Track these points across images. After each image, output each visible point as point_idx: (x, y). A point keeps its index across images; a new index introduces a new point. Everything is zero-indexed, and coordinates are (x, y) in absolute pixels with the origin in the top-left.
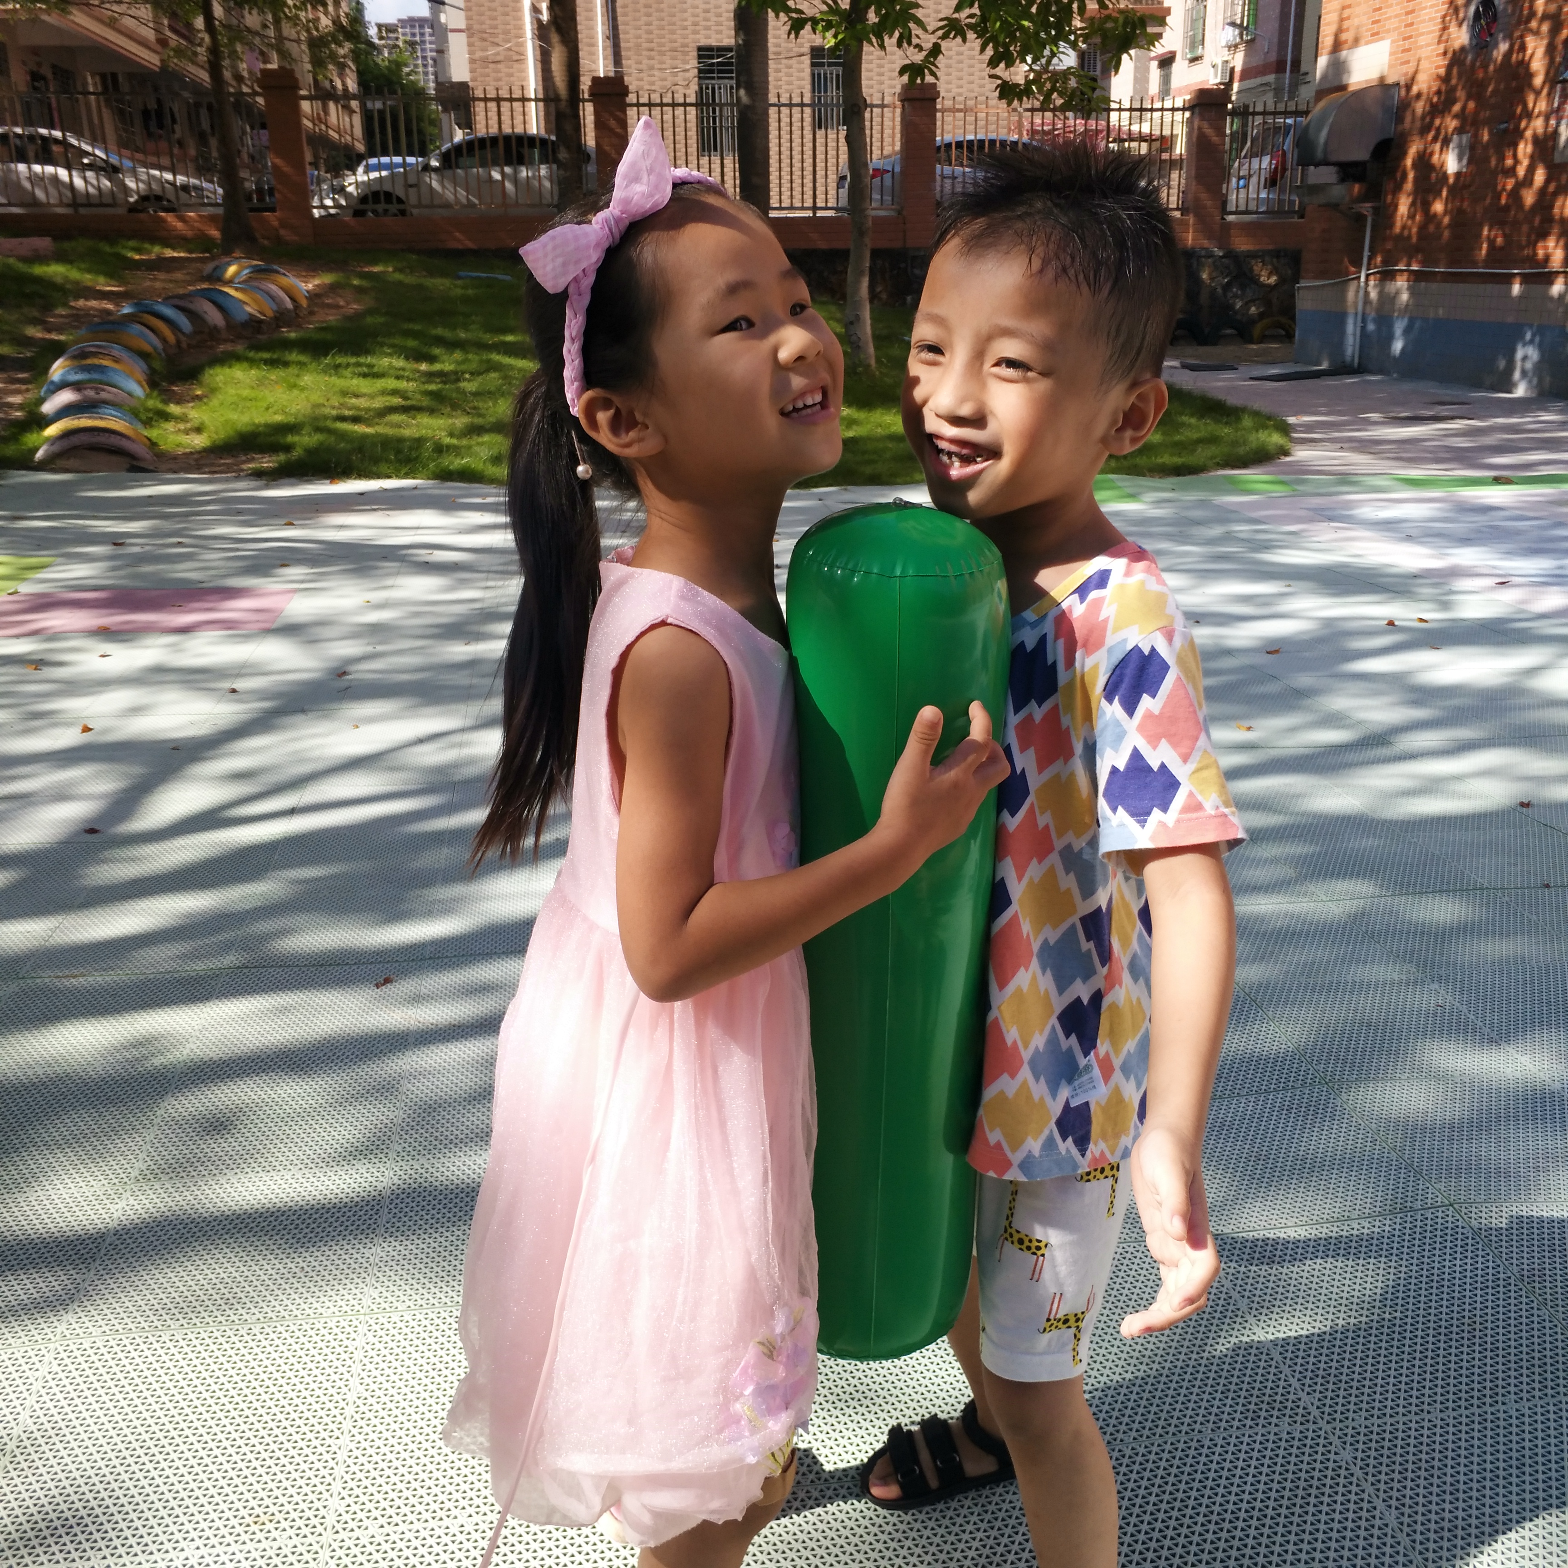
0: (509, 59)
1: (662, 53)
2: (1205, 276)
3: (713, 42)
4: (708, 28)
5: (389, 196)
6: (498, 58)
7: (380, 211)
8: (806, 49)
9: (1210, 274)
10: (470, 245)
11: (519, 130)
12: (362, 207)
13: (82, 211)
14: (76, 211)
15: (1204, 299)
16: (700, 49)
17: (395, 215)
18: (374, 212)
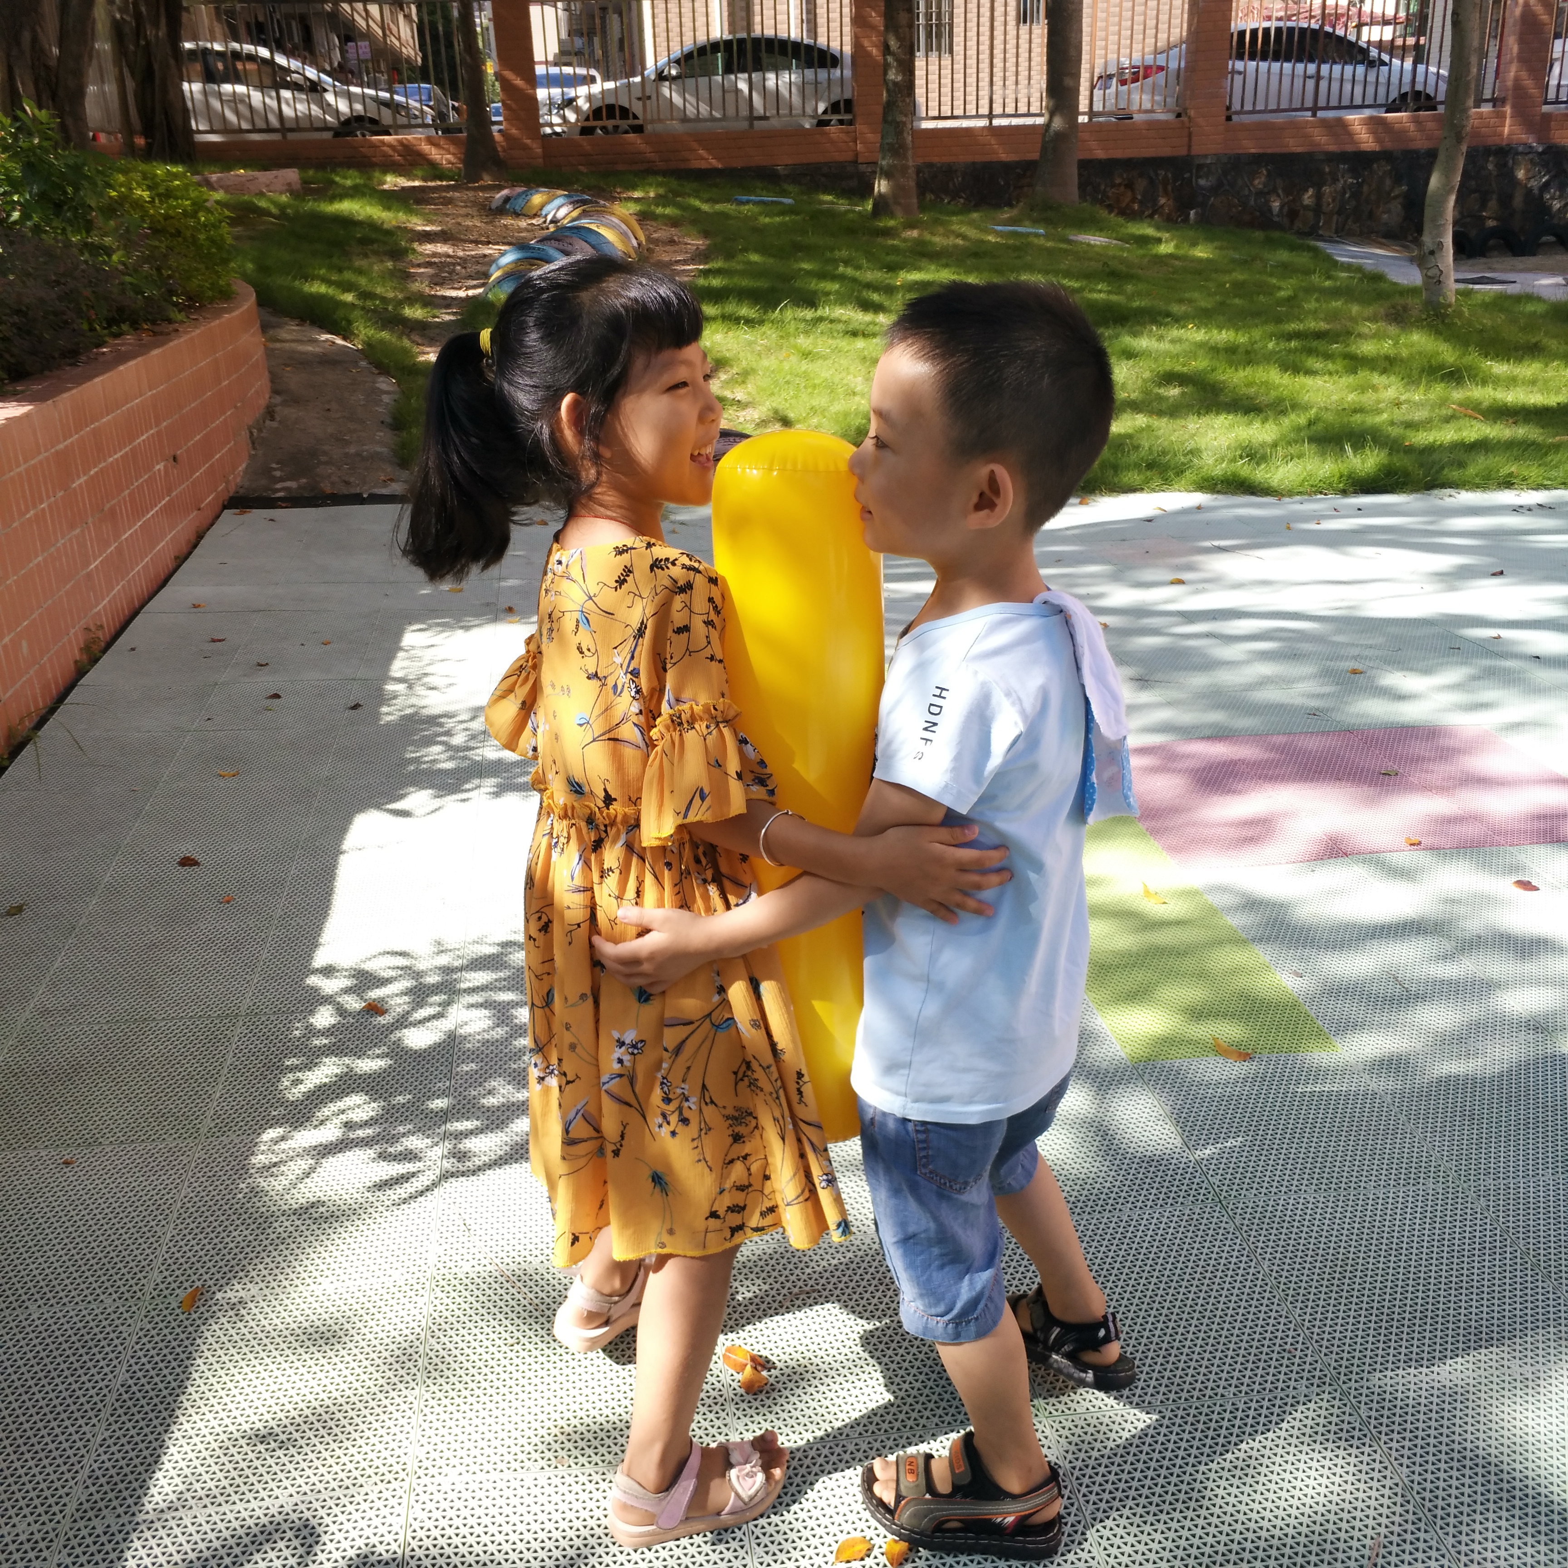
2: (1521, 174)
5: (625, 112)
7: (610, 128)
9: (1528, 171)
10: (715, 163)
11: (769, 32)
12: (592, 123)
13: (291, 136)
14: (284, 137)
15: (1518, 201)
17: (626, 132)
18: (603, 128)
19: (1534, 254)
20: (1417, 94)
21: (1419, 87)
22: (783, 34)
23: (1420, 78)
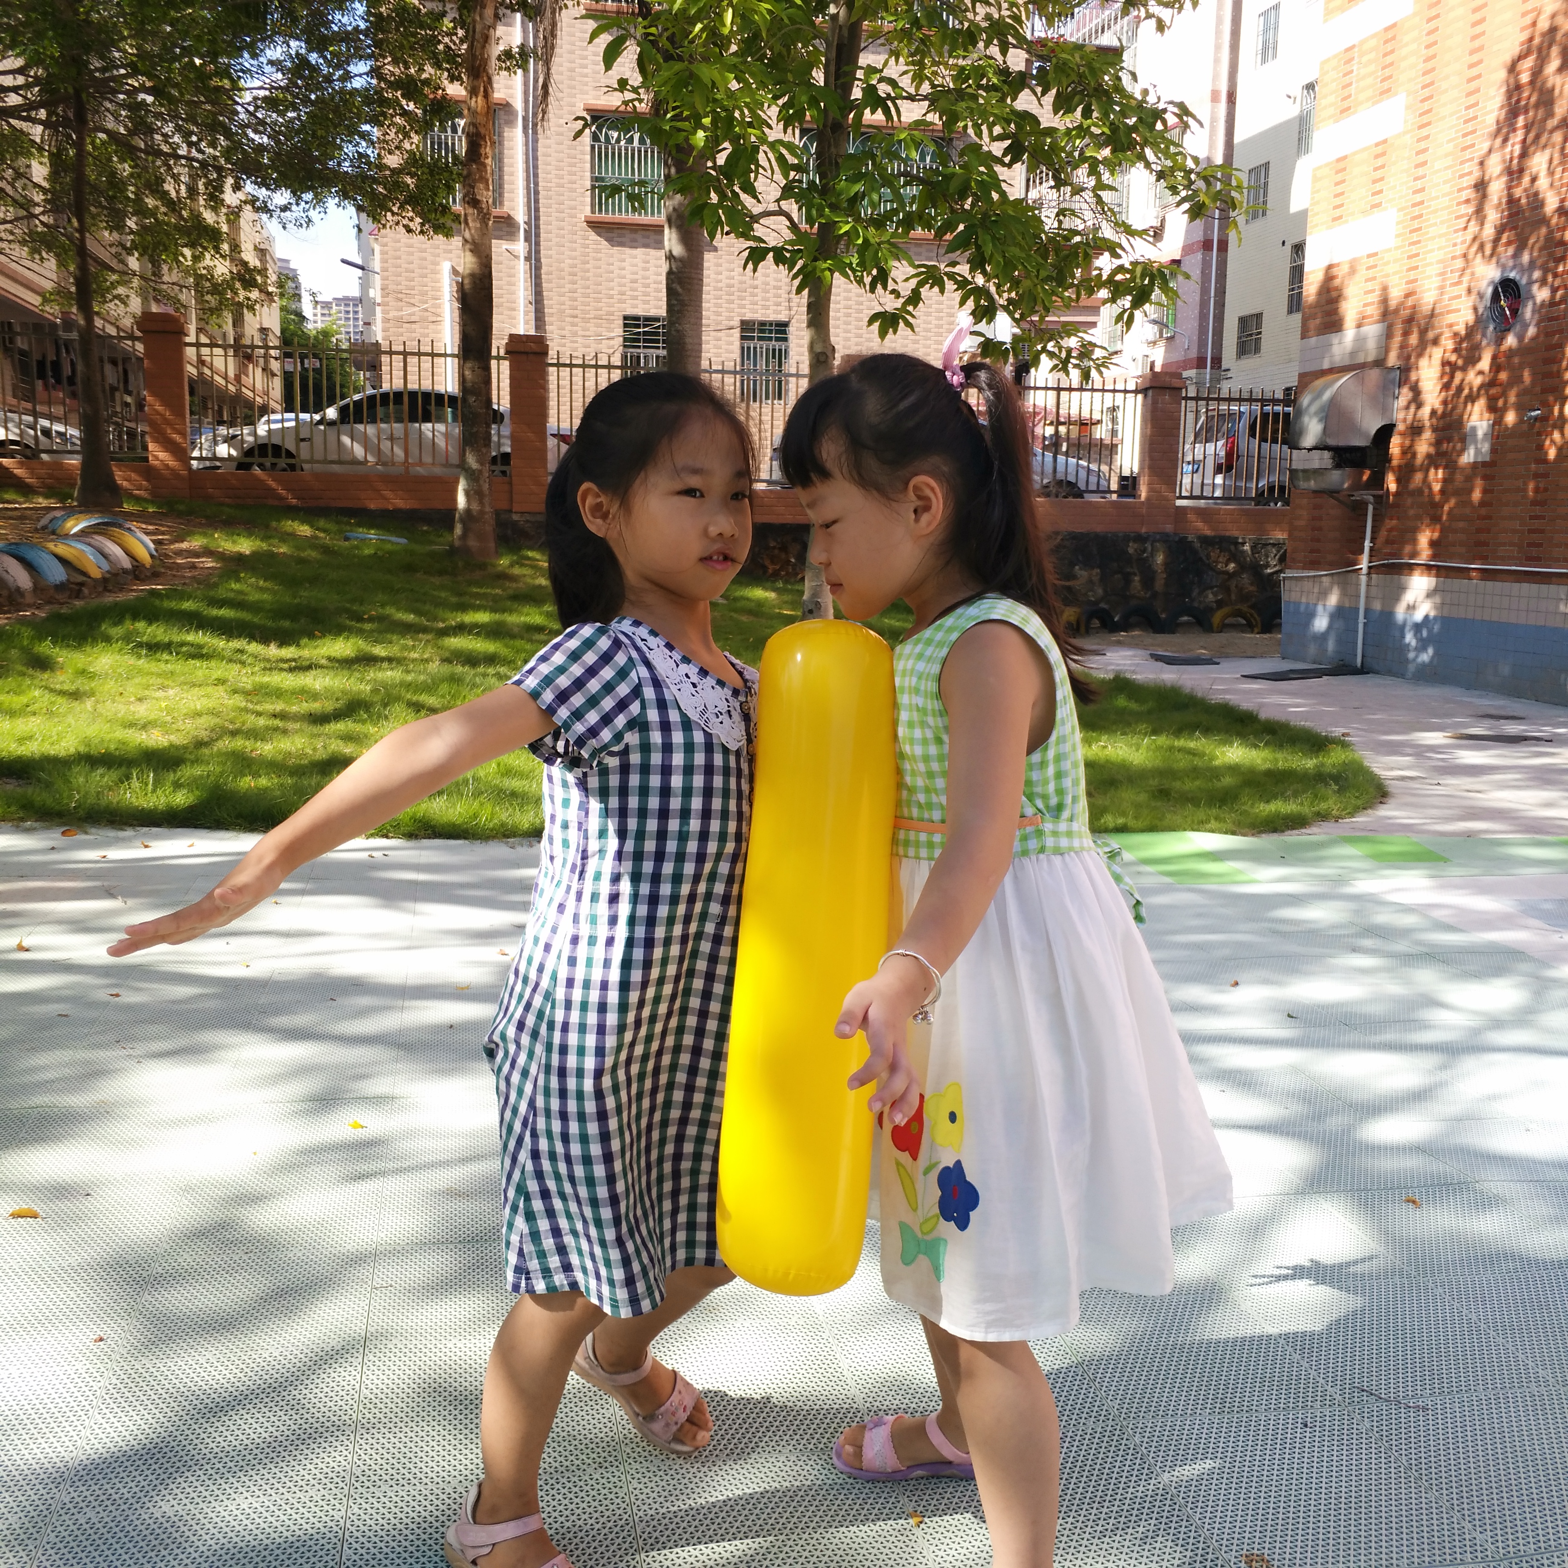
0: (424, 320)
1: (586, 320)
2: (1160, 560)
3: (640, 312)
4: (635, 298)
5: (277, 450)
6: (413, 319)
7: (268, 464)
8: (736, 323)
11: (426, 386)
12: (249, 460)
16: (626, 318)
17: (284, 470)
18: (261, 466)
19: (1172, 632)
20: (1060, 483)
21: (1060, 476)
22: (440, 388)
23: (1061, 468)
